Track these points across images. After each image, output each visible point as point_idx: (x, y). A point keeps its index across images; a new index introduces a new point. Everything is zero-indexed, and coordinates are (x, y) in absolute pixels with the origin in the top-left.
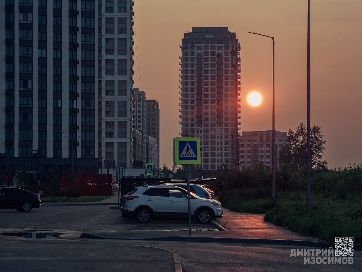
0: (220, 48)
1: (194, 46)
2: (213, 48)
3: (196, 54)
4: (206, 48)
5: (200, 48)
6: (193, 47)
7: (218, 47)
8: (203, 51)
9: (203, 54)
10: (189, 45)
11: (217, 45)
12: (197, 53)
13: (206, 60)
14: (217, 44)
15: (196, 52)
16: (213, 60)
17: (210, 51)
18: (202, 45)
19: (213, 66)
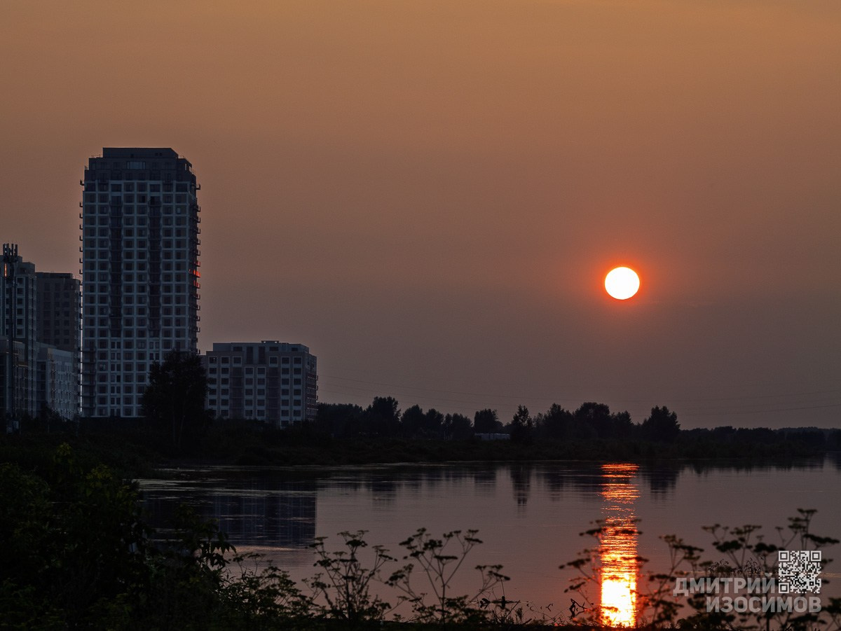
0: (155, 188)
1: (107, 184)
2: (142, 188)
3: (110, 199)
4: (129, 188)
5: (117, 188)
6: (105, 186)
7: (151, 185)
8: (122, 194)
9: (123, 199)
10: (96, 182)
11: (149, 183)
12: (113, 197)
13: (130, 210)
14: (150, 179)
15: (111, 194)
16: (142, 210)
17: (136, 192)
18: (122, 182)
19: (142, 221)
